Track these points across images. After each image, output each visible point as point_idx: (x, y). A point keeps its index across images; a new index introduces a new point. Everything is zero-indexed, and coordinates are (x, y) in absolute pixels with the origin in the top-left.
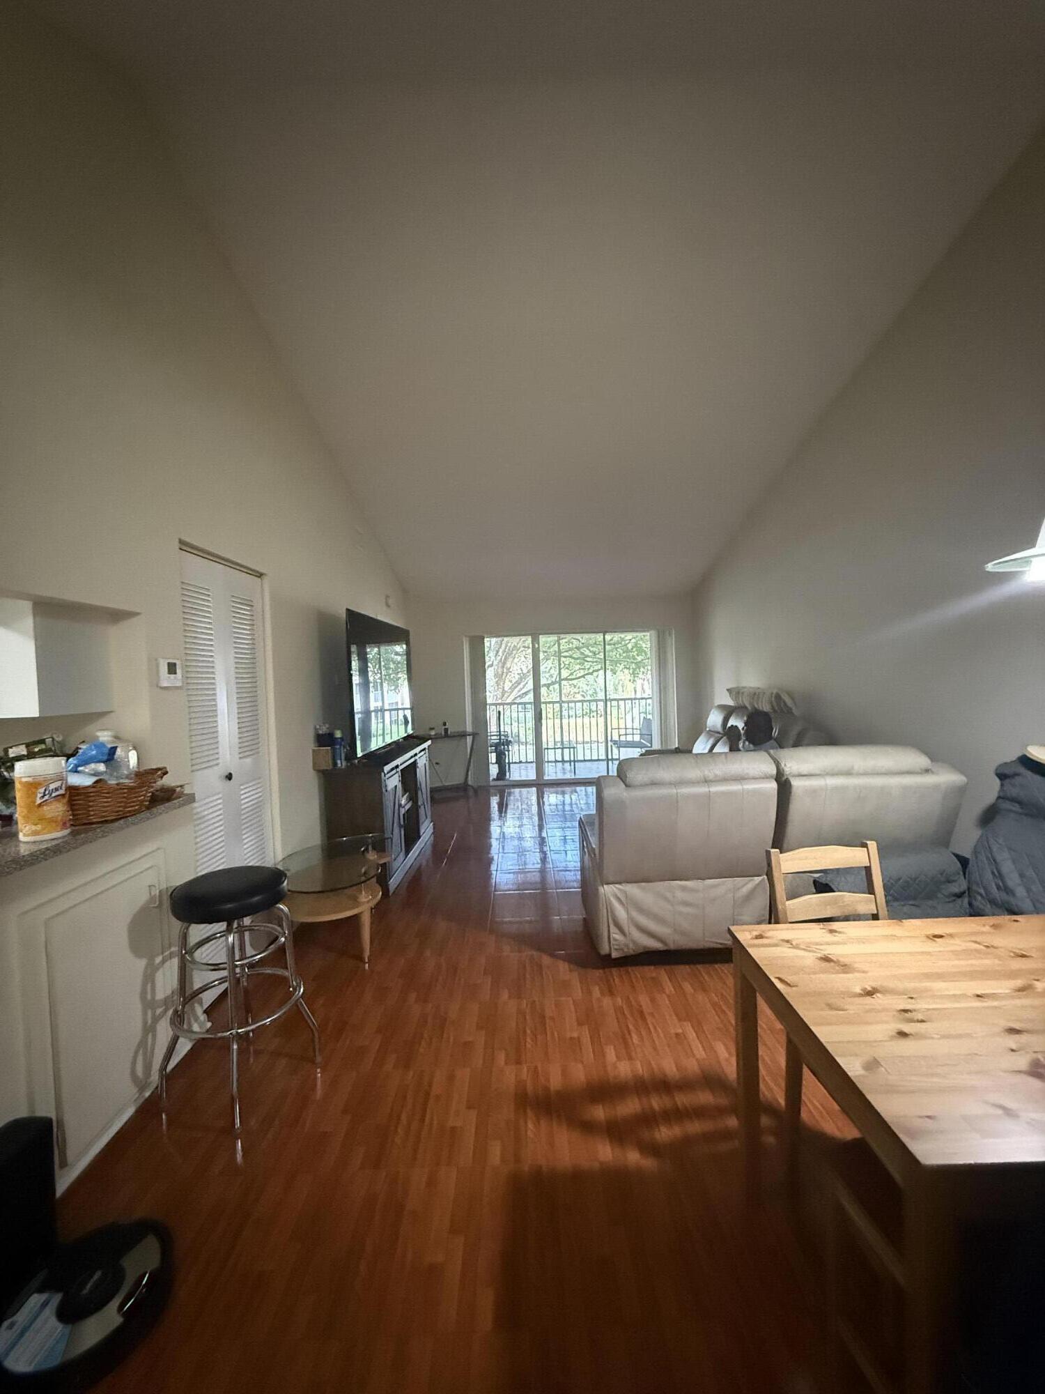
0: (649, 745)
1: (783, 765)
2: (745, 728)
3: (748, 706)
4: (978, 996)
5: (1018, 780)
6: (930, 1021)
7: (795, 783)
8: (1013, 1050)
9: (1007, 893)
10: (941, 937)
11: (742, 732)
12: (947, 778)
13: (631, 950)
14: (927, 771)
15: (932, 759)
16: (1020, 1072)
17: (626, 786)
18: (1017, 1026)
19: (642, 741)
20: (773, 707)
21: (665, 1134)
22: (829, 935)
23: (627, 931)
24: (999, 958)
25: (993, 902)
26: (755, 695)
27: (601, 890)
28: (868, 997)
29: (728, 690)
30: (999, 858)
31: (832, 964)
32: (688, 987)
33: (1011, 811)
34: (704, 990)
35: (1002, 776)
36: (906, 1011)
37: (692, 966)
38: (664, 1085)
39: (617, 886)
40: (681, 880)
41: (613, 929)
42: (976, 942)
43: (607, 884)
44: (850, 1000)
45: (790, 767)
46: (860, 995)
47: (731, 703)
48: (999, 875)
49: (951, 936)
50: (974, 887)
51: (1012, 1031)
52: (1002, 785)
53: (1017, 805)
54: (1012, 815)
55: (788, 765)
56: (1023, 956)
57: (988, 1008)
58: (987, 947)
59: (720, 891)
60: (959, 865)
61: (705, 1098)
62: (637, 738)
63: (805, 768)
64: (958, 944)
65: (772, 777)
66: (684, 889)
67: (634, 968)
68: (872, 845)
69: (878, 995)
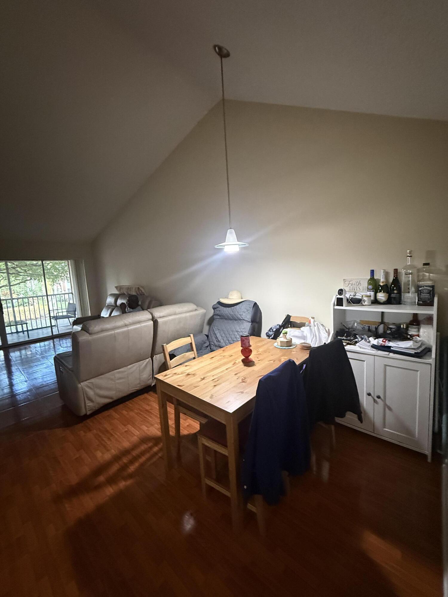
0: (74, 316)
1: (154, 314)
2: (128, 302)
3: (125, 293)
4: (227, 369)
5: (218, 309)
6: (220, 379)
7: (159, 320)
8: (237, 379)
9: (219, 342)
10: (213, 357)
11: (127, 305)
12: (201, 311)
13: (97, 407)
14: (196, 310)
15: (197, 306)
16: (241, 383)
17: (90, 334)
18: (236, 373)
19: (68, 314)
20: (137, 293)
21: (132, 468)
22: (186, 367)
23: (94, 400)
24: (227, 358)
25: (216, 346)
26: (129, 288)
27: (79, 386)
28: (203, 380)
29: (115, 287)
30: (216, 333)
31: (190, 375)
32: (124, 412)
33: (217, 318)
34: (132, 410)
35: (214, 309)
36: (213, 380)
37: (124, 404)
38: (126, 452)
39: (87, 381)
40: (118, 369)
41: (87, 401)
42: (221, 356)
43: (82, 382)
44: (200, 383)
45: (157, 315)
46: (201, 380)
47: (116, 292)
48: (217, 338)
49: (215, 356)
50: (211, 343)
51: (236, 374)
52: (214, 311)
53: (218, 316)
54: (218, 319)
55: (156, 314)
56: (231, 356)
57: (229, 371)
58: (224, 356)
59: (135, 368)
60: (207, 338)
61: (143, 447)
62: (65, 314)
63: (162, 314)
64: (217, 358)
65: (150, 319)
66: (119, 372)
67: (97, 416)
68: (192, 335)
69: (205, 378)
